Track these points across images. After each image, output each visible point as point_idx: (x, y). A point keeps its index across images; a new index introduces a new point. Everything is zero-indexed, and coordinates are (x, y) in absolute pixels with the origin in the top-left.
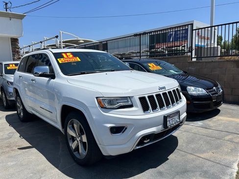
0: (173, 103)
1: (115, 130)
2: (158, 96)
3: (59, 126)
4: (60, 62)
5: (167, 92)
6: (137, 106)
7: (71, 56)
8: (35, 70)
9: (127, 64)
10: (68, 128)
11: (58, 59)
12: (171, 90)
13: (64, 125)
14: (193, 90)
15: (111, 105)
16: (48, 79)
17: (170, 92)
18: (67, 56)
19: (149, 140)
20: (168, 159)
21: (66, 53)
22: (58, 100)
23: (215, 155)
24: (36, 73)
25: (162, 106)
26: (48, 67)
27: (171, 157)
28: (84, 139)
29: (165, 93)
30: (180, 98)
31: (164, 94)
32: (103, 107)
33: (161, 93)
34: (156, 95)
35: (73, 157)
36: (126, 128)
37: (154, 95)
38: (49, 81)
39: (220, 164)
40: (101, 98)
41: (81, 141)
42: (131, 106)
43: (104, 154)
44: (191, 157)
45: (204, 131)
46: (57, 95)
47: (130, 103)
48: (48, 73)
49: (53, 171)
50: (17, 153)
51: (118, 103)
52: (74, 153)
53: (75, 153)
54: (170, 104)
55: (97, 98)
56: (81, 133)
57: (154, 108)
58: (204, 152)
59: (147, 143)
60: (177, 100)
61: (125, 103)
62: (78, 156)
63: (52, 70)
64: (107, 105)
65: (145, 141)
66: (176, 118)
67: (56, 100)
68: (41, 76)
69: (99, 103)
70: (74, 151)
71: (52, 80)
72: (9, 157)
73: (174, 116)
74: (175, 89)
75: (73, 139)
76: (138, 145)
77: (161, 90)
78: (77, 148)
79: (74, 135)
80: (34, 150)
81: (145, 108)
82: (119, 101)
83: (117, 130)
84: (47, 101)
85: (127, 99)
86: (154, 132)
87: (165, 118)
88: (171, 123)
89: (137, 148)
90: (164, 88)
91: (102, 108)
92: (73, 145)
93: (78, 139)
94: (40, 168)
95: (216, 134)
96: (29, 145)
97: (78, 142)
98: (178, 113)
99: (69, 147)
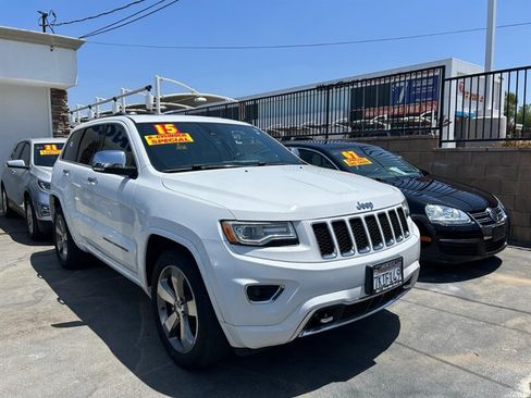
0: (388, 240)
1: (257, 293)
2: (355, 222)
3: (140, 279)
4: (150, 143)
5: (375, 214)
6: (307, 243)
7: (174, 131)
8: (97, 159)
9: (294, 151)
10: (159, 285)
11: (146, 137)
12: (386, 211)
13: (151, 279)
14: (438, 213)
15: (251, 238)
16: (122, 178)
17: (382, 216)
18: (165, 130)
19: (331, 319)
20: (375, 363)
21: (162, 124)
22: (141, 223)
23: (480, 359)
24: (98, 165)
25: (362, 245)
26: (123, 153)
27: (381, 359)
28: (193, 310)
29: (372, 217)
30: (406, 229)
31: (370, 219)
32: (233, 242)
33: (362, 216)
34: (351, 221)
35: (168, 348)
36: (282, 290)
37: (346, 219)
38: (124, 182)
39: (489, 379)
40: (231, 223)
41: (185, 313)
42: (295, 242)
43: (234, 344)
44: (427, 361)
45: (460, 305)
46: (140, 213)
47: (292, 236)
48: (124, 166)
49: (123, 377)
50: (48, 334)
51: (266, 234)
52: (170, 340)
53: (172, 340)
54: (381, 241)
55: (221, 221)
56: (187, 297)
57: (346, 248)
58: (457, 351)
59: (329, 325)
60: (398, 234)
61: (282, 234)
62: (177, 347)
63: (131, 160)
64: (241, 238)
65: (323, 321)
66: (395, 272)
67: (137, 223)
68: (108, 170)
69: (226, 232)
70: (171, 336)
71: (131, 181)
72: (32, 342)
73: (389, 268)
74: (395, 208)
75: (169, 309)
76: (307, 328)
77: (362, 210)
78: (176, 330)
79: (171, 300)
80: (86, 330)
81: (326, 249)
82: (268, 230)
83: (262, 292)
84: (118, 225)
85: (286, 227)
86: (344, 300)
87: (370, 271)
88: (382, 282)
89: (305, 334)
90: (369, 205)
91: (231, 243)
92: (168, 323)
93: (180, 310)
94: (96, 367)
95: (487, 312)
96: (76, 318)
97: (178, 314)
98: (398, 262)
99: (160, 327)
